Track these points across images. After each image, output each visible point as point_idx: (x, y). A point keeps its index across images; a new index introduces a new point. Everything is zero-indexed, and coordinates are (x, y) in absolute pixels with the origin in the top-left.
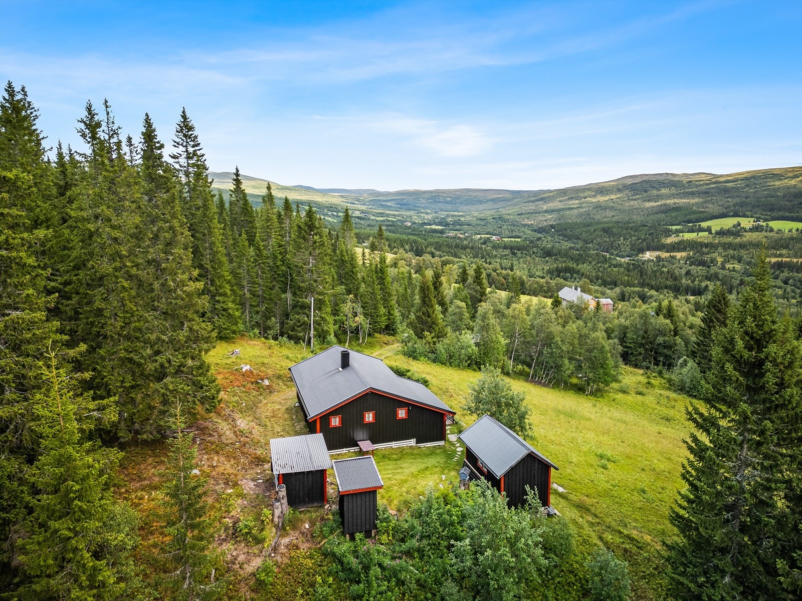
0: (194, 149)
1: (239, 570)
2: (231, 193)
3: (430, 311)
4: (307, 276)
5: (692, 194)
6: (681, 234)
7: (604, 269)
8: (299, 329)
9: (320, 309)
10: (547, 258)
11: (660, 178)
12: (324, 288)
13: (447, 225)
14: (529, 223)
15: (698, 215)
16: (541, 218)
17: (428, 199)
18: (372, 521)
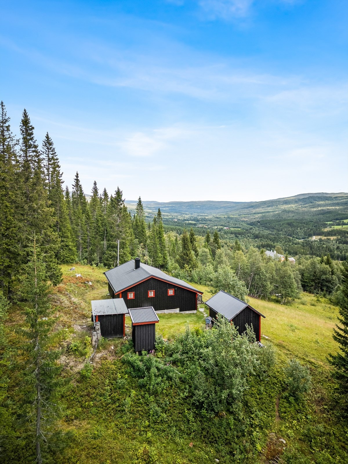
0: (52, 156)
1: (70, 370)
2: (73, 187)
3: (188, 253)
4: (116, 229)
5: (338, 204)
6: (333, 226)
7: (289, 245)
8: (110, 260)
9: (123, 248)
10: (256, 239)
11: (319, 195)
12: (126, 235)
13: (198, 221)
14: (245, 220)
15: (342, 216)
16: (252, 217)
17: (187, 206)
18: (152, 343)
